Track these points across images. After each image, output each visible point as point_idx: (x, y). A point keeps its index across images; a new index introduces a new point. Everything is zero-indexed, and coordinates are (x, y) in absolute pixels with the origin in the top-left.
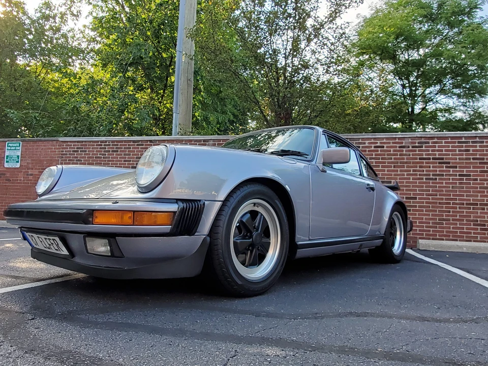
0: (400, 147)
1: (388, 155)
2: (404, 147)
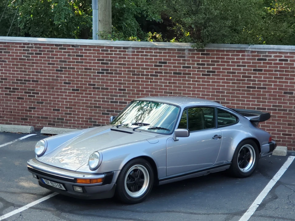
1: (291, 68)
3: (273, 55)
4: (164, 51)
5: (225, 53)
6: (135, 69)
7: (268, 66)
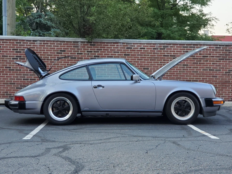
0: (154, 49)
1: (147, 53)
2: (155, 49)
3: (136, 45)
4: (63, 43)
5: (106, 44)
6: (42, 56)
7: (133, 52)
